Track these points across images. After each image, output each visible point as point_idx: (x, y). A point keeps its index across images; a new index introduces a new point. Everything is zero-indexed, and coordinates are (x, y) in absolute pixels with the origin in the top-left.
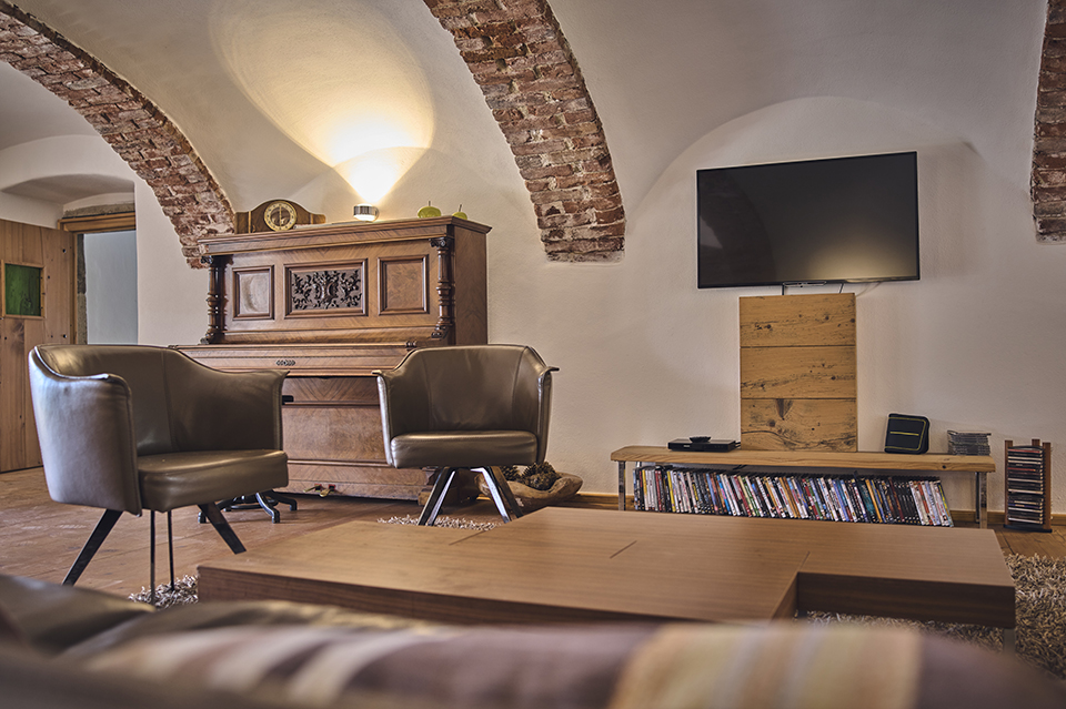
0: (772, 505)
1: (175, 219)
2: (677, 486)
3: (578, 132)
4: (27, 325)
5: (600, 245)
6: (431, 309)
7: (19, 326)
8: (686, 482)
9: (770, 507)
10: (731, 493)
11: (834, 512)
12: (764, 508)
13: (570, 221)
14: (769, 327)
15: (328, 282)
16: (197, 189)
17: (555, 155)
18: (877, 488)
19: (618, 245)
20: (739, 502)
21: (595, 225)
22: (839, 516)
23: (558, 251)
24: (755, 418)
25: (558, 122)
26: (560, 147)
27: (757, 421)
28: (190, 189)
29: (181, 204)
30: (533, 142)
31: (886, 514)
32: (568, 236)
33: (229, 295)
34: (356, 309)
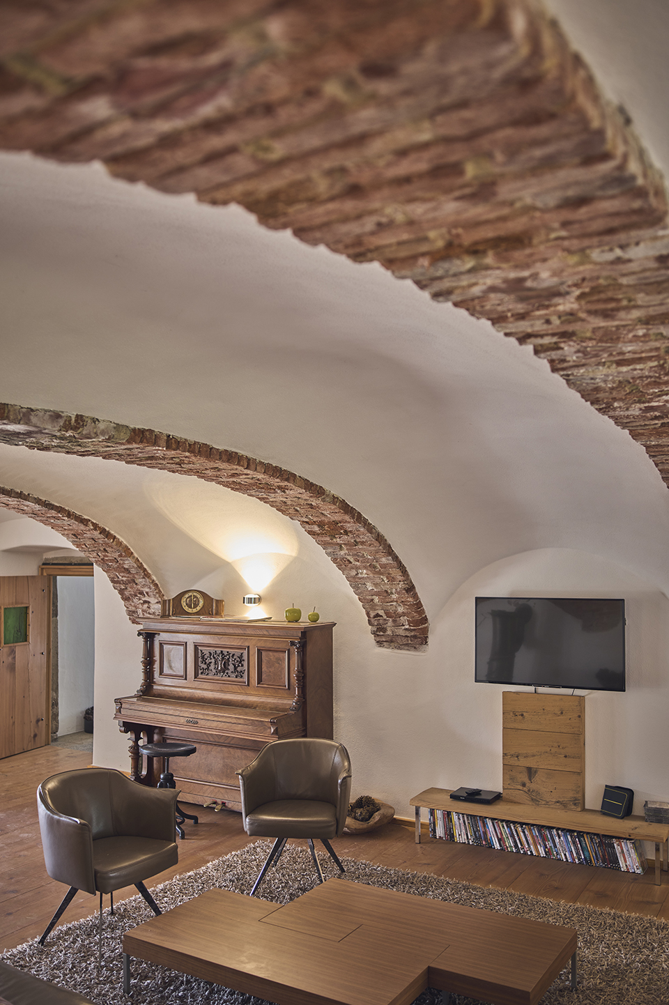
0: (521, 845)
1: (121, 592)
2: (457, 823)
3: (389, 574)
4: (18, 650)
5: (411, 641)
6: (291, 687)
7: (13, 652)
8: (464, 821)
9: (520, 846)
10: (494, 833)
11: (562, 854)
12: (516, 846)
13: (390, 623)
14: (522, 715)
15: (223, 658)
16: (136, 576)
17: (376, 585)
18: (592, 841)
19: (424, 641)
20: (499, 840)
21: (407, 627)
22: (566, 858)
23: (383, 641)
24: (512, 779)
25: (375, 567)
26: (378, 581)
27: (513, 782)
28: (131, 576)
29: (125, 583)
30: (360, 576)
31: (598, 860)
32: (389, 632)
33: (157, 657)
34: (241, 680)
